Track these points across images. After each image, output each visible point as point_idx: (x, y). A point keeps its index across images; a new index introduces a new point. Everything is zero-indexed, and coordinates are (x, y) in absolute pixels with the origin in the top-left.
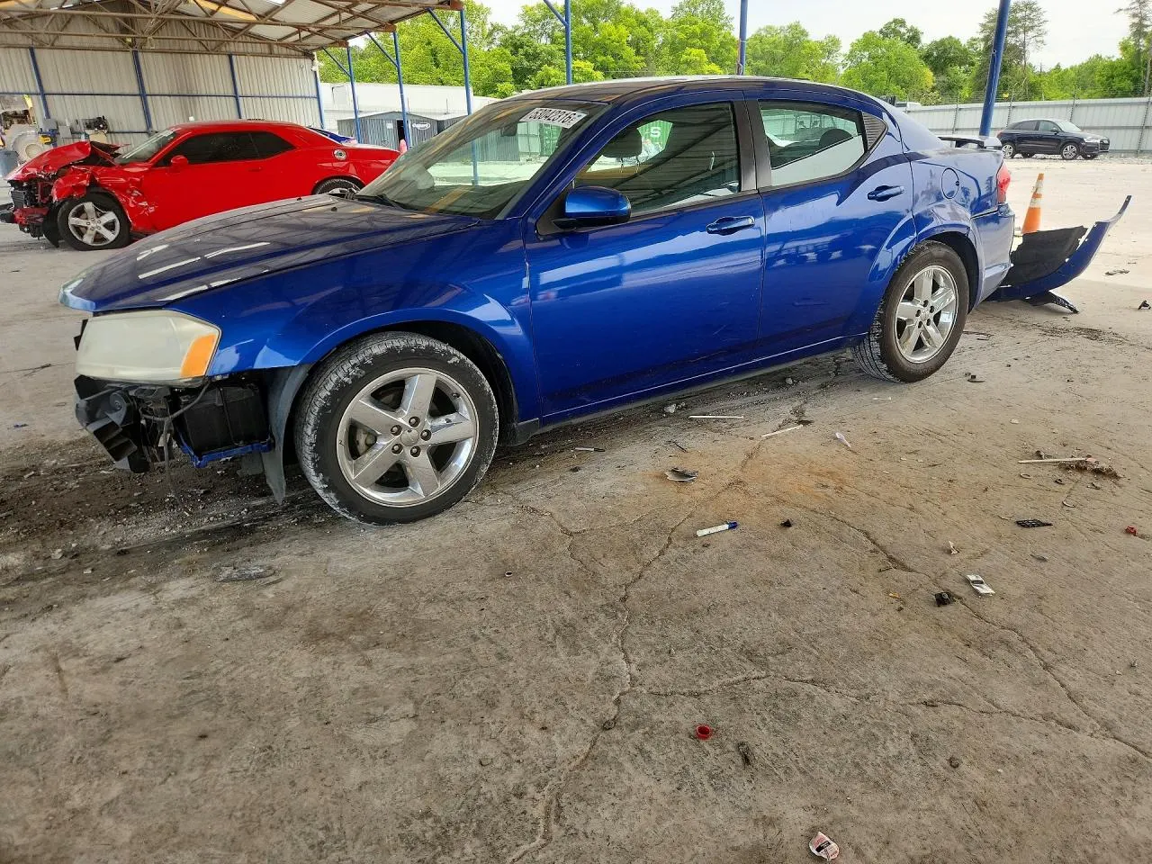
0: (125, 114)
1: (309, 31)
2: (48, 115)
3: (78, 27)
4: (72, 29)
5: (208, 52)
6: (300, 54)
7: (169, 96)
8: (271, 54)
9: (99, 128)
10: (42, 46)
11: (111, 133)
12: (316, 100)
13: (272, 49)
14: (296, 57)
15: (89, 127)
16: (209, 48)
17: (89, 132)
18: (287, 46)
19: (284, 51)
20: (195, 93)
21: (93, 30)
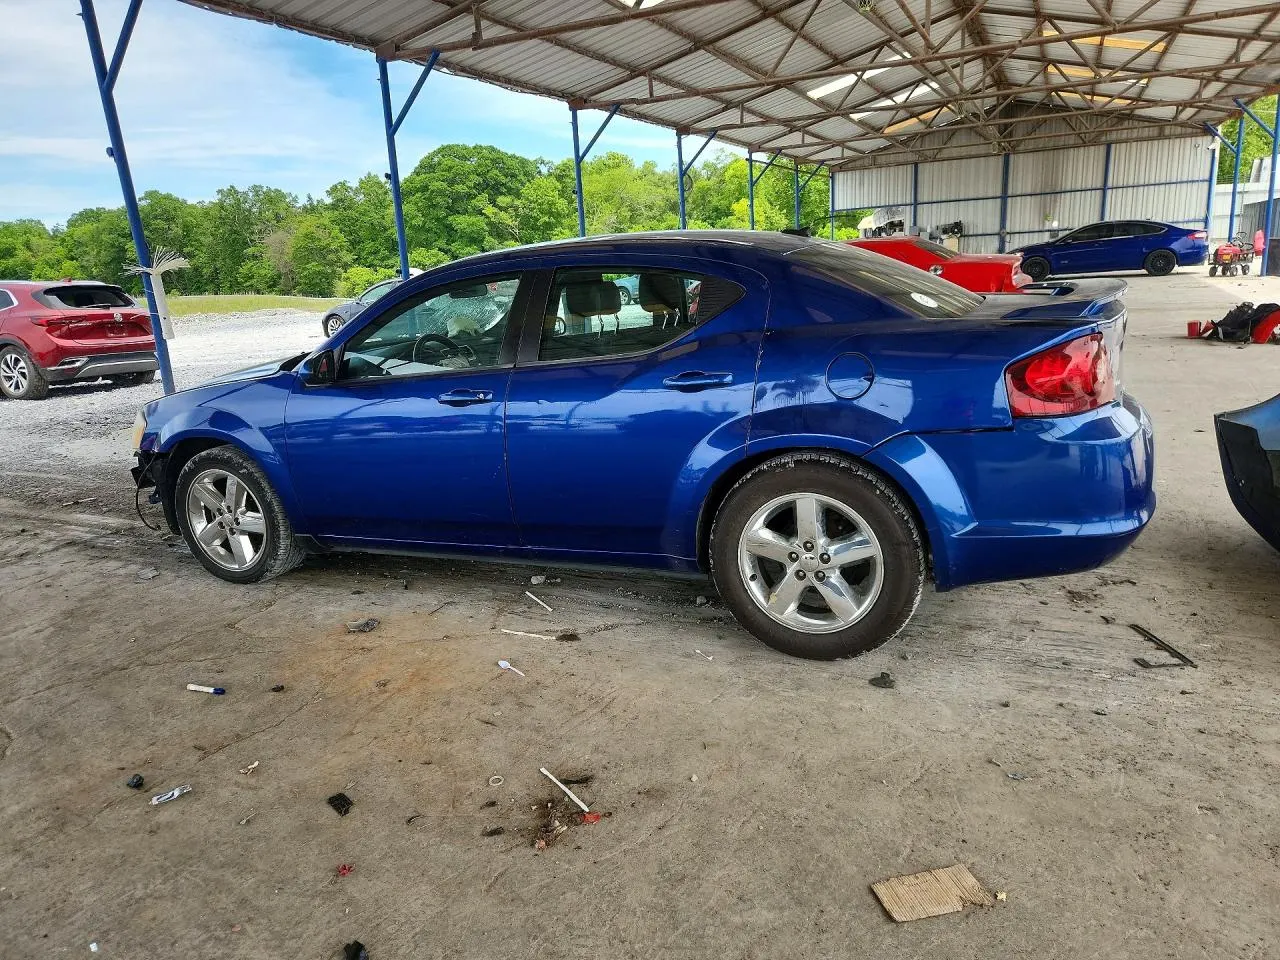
0: (981, 217)
1: (1197, 107)
2: (915, 224)
3: (961, 139)
4: (954, 142)
5: (1084, 144)
6: (1199, 130)
7: (1031, 195)
8: (1161, 136)
9: (954, 233)
10: (925, 161)
11: (965, 236)
12: (1206, 184)
13: (1161, 130)
14: (1192, 135)
15: (945, 232)
16: (1086, 140)
17: (944, 237)
18: (1183, 125)
19: (1179, 130)
20: (1058, 190)
21: (975, 139)
